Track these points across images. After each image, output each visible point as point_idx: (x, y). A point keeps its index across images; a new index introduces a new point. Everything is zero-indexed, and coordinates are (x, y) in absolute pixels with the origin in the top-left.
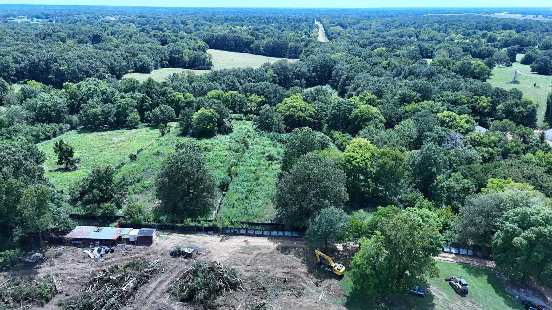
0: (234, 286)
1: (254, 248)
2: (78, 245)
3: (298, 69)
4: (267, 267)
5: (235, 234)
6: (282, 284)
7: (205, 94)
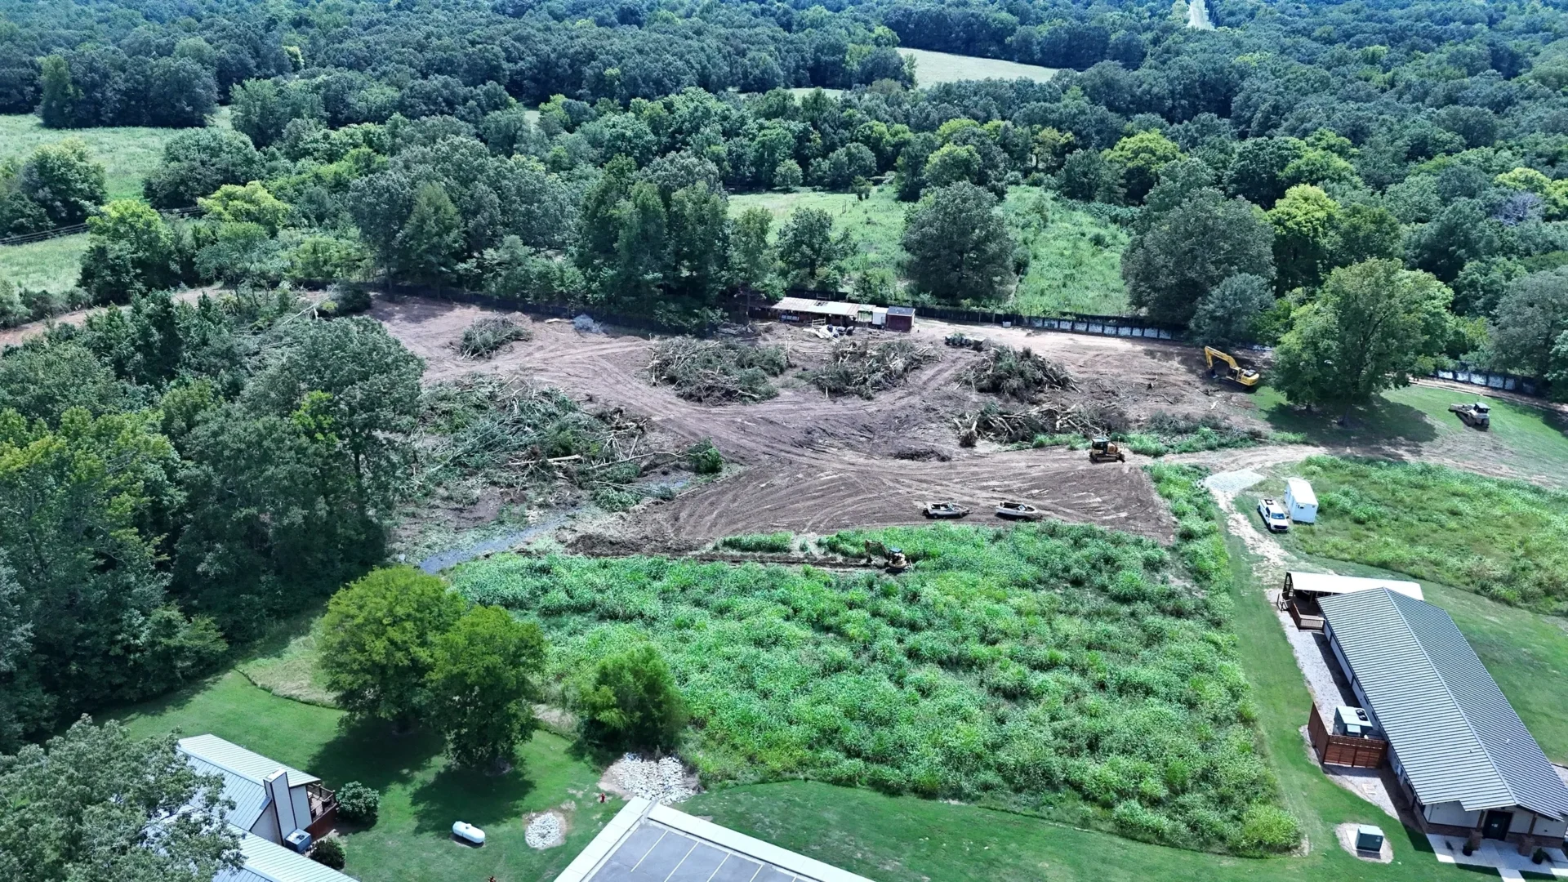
0: (1063, 383)
1: (1089, 348)
2: (793, 323)
3: (1145, 86)
4: (1115, 371)
5: (1051, 329)
6: (1144, 390)
7: (933, 128)
